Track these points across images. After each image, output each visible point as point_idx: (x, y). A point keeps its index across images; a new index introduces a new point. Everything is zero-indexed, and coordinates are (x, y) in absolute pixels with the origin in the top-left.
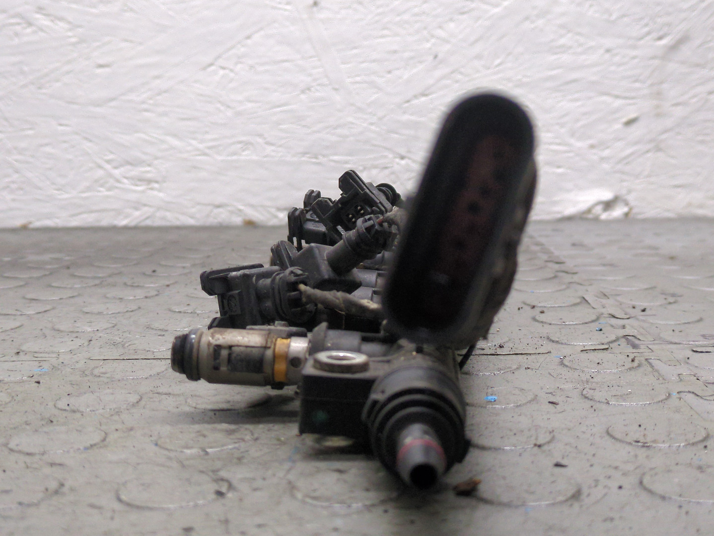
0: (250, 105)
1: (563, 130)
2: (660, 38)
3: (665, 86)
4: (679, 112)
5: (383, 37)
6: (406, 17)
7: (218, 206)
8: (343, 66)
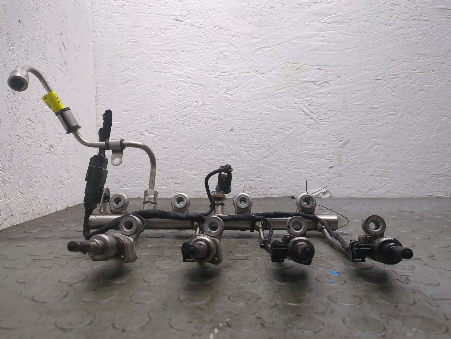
0: (211, 160)
1: (310, 170)
2: (340, 142)
3: (342, 156)
4: (346, 164)
5: (252, 140)
6: (260, 134)
7: (200, 192)
8: (240, 149)
